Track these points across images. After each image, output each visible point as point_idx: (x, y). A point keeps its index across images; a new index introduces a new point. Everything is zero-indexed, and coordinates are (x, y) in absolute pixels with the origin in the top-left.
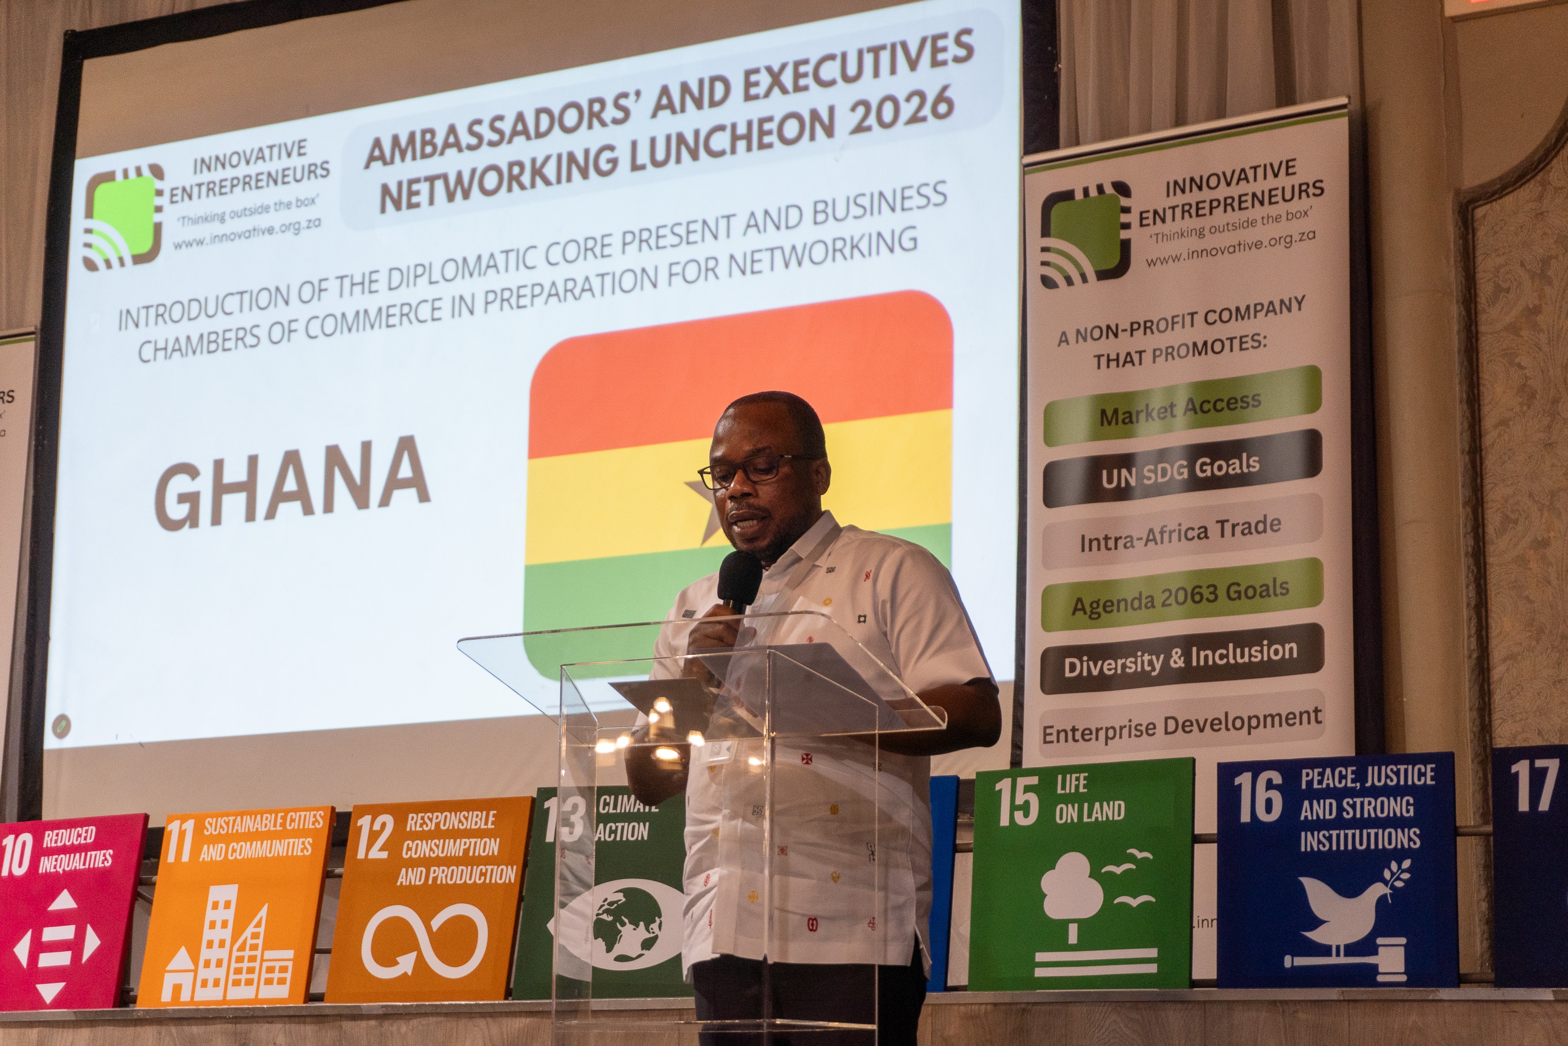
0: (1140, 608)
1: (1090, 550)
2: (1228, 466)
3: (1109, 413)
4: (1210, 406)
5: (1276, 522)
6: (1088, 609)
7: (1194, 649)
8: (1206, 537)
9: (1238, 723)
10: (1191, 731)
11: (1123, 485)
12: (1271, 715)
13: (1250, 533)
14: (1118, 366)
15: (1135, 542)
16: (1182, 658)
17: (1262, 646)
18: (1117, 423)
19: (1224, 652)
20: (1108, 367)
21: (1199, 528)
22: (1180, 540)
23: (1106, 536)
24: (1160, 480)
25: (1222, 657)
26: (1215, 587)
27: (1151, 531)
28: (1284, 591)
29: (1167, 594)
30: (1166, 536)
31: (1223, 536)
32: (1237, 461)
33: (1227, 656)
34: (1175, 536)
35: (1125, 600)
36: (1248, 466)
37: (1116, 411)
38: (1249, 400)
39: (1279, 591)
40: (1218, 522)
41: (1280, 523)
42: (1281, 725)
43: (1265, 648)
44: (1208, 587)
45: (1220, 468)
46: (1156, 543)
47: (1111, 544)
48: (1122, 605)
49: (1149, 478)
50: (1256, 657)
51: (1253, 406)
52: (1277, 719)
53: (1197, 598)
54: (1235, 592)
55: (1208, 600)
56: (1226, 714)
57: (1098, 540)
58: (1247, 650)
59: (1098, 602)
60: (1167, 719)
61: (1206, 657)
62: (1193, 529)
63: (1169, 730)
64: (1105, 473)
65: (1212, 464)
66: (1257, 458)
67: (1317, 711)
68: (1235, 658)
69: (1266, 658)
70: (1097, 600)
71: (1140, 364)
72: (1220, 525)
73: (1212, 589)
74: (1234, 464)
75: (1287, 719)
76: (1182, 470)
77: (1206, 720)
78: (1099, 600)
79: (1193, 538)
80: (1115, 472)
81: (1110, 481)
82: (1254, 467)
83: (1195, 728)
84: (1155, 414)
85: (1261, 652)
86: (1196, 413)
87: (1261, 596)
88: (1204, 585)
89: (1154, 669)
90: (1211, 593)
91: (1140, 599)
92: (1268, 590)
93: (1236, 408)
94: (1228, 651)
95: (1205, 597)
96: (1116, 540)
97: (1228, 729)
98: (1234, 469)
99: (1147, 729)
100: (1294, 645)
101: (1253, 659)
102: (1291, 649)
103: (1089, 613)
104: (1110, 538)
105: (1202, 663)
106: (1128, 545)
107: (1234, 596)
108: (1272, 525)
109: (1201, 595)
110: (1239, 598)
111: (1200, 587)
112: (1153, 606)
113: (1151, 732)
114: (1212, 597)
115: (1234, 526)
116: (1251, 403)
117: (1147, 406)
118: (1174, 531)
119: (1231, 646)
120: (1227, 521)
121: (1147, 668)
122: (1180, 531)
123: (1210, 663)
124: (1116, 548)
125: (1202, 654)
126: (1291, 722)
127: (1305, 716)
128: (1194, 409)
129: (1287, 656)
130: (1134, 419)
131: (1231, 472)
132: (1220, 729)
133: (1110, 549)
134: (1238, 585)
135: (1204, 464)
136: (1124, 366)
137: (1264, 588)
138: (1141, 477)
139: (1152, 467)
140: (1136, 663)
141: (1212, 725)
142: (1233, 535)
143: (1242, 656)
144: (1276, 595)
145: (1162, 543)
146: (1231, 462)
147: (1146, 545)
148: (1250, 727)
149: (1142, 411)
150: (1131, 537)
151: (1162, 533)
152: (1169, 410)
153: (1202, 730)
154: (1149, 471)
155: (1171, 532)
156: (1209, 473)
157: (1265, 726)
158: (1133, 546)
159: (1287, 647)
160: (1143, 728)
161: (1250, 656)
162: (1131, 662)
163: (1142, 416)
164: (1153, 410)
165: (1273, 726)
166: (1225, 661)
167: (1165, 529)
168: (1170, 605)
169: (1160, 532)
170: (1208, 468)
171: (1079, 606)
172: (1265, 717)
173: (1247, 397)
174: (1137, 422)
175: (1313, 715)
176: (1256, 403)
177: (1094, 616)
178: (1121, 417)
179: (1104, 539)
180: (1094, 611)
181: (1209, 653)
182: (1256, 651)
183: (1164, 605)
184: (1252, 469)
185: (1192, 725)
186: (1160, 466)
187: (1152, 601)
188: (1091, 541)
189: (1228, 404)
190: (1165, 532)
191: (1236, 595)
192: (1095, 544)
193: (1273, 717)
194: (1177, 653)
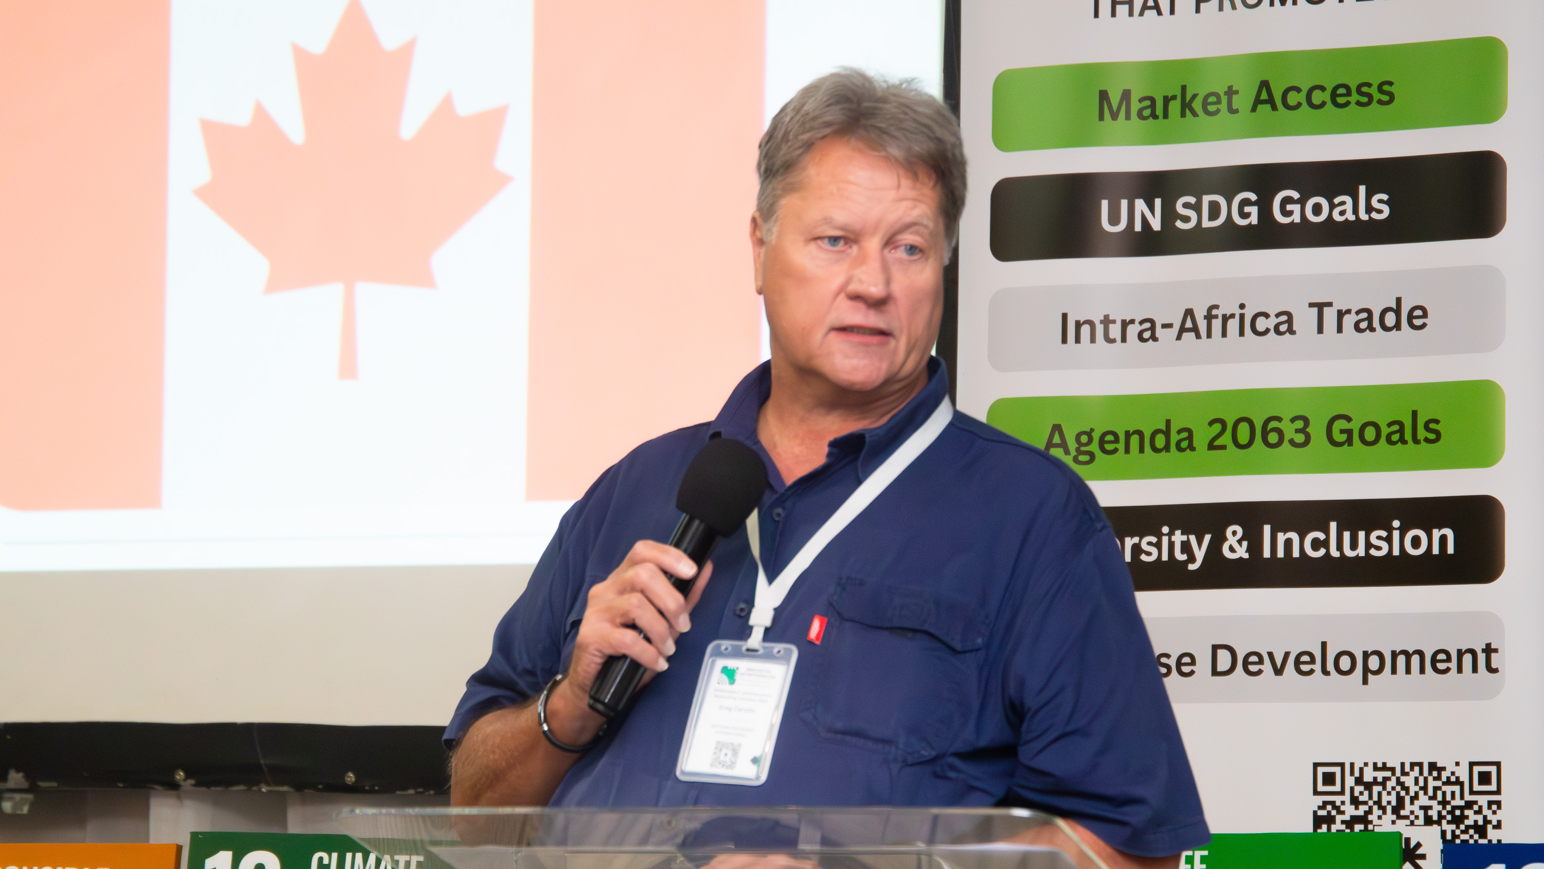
0: (1167, 448)
1: (1078, 340)
2: (1332, 206)
3: (1115, 99)
4: (1302, 97)
5: (1418, 313)
6: (1072, 445)
7: (1267, 529)
8: (1291, 331)
9: (1345, 663)
10: (1260, 672)
11: (1138, 227)
12: (1404, 652)
13: (1371, 328)
14: (1131, 14)
15: (1159, 332)
16: (1245, 544)
17: (1390, 530)
18: (1128, 117)
19: (1321, 536)
20: (1113, 14)
21: (1277, 315)
22: (1242, 333)
23: (1107, 317)
24: (1206, 223)
25: (1316, 544)
26: (1306, 421)
27: (1189, 313)
28: (1432, 436)
29: (1217, 427)
30: (1217, 324)
31: (1320, 330)
32: (1348, 199)
33: (1326, 544)
34: (1233, 325)
35: (1140, 434)
36: (1369, 209)
37: (1126, 95)
38: (1373, 91)
39: (1422, 434)
40: (1312, 305)
41: (1425, 315)
42: (1422, 671)
43: (1396, 535)
44: (1293, 420)
45: (1317, 209)
46: (1198, 336)
47: (1115, 331)
48: (1135, 439)
49: (1186, 219)
50: (1379, 548)
51: (1380, 102)
52: (1415, 660)
53: (1273, 438)
54: (1342, 431)
55: (1292, 442)
56: (1324, 645)
57: (1090, 323)
58: (1362, 535)
59: (1089, 434)
60: (1215, 648)
61: (1288, 543)
62: (1267, 316)
63: (1220, 668)
64: (1105, 204)
65: (1302, 202)
66: (1385, 197)
67: (1489, 650)
68: (1340, 547)
69: (1396, 552)
70: (1088, 430)
71: (1172, 12)
72: (1315, 310)
73: (1300, 424)
74: (1343, 203)
75: (1434, 661)
76: (1247, 209)
77: (1287, 655)
78: (1092, 430)
79: (1267, 331)
80: (1124, 203)
81: (1114, 219)
82: (1380, 211)
83: (1267, 666)
84: (1197, 105)
85: (1389, 540)
86: (1274, 108)
87: (1390, 442)
88: (1287, 417)
89: (1192, 559)
90: (1297, 431)
91: (1167, 433)
92: (1401, 431)
93: (1348, 104)
94: (1327, 533)
95: (1287, 438)
96: (1125, 324)
97: (1325, 672)
98: (1342, 213)
99: (1179, 664)
100: (1449, 532)
101: (1373, 552)
102: (1443, 539)
103: (1073, 453)
104: (1114, 322)
105: (1281, 554)
106: (1147, 335)
107: (1340, 438)
108: (1410, 317)
109: (1280, 432)
110: (1349, 441)
111: (1279, 419)
112: (1191, 448)
113: (1186, 669)
114: (1300, 438)
115: (1341, 314)
116: (1377, 96)
117: (1184, 88)
118: (1233, 316)
119: (1333, 526)
120: (1330, 304)
121: (1180, 557)
122: (1242, 317)
123: (1296, 554)
124: (1124, 340)
125: (1281, 538)
126: (1441, 666)
127: (1467, 659)
128: (1271, 101)
129: (1436, 551)
130: (1159, 111)
131: (1337, 217)
132: (1312, 672)
133: (1114, 341)
134: (1349, 419)
135: (1287, 200)
136: (1141, 14)
137: (1396, 427)
138: (1169, 215)
139: (1192, 200)
140: (1158, 545)
141: (1297, 663)
142: (1340, 330)
143: (1354, 546)
144: (1416, 441)
145: (1209, 335)
146: (1337, 201)
147: (1179, 338)
148: (1366, 670)
149: (1174, 97)
150: (1152, 321)
151: (1209, 317)
152: (1224, 99)
153: (1278, 671)
154: (1186, 205)
155: (1225, 319)
156: (1296, 218)
157: (1394, 671)
158: (1154, 338)
159: (1436, 534)
160: (1172, 662)
161: (1369, 545)
162: (1149, 543)
163: (1175, 106)
164: (1195, 96)
165: (1408, 671)
166: (1322, 551)
167: (1214, 312)
168: (1223, 447)
169: (1205, 317)
170: (1296, 208)
171: (1057, 439)
172: (1394, 655)
173: (1369, 85)
174: (1166, 116)
175: (1482, 658)
176: (1386, 98)
177: (1083, 458)
178: (1135, 106)
179: (1101, 322)
180: (1083, 449)
181: (1294, 536)
182: (1379, 538)
183: (1211, 446)
184: (1375, 215)
185: (1261, 661)
186: (1206, 199)
187: (1190, 438)
188: (1078, 325)
189: (1334, 95)
190: (1216, 317)
191: (1344, 437)
192: (1086, 329)
193: (1408, 655)
194: (1234, 533)
